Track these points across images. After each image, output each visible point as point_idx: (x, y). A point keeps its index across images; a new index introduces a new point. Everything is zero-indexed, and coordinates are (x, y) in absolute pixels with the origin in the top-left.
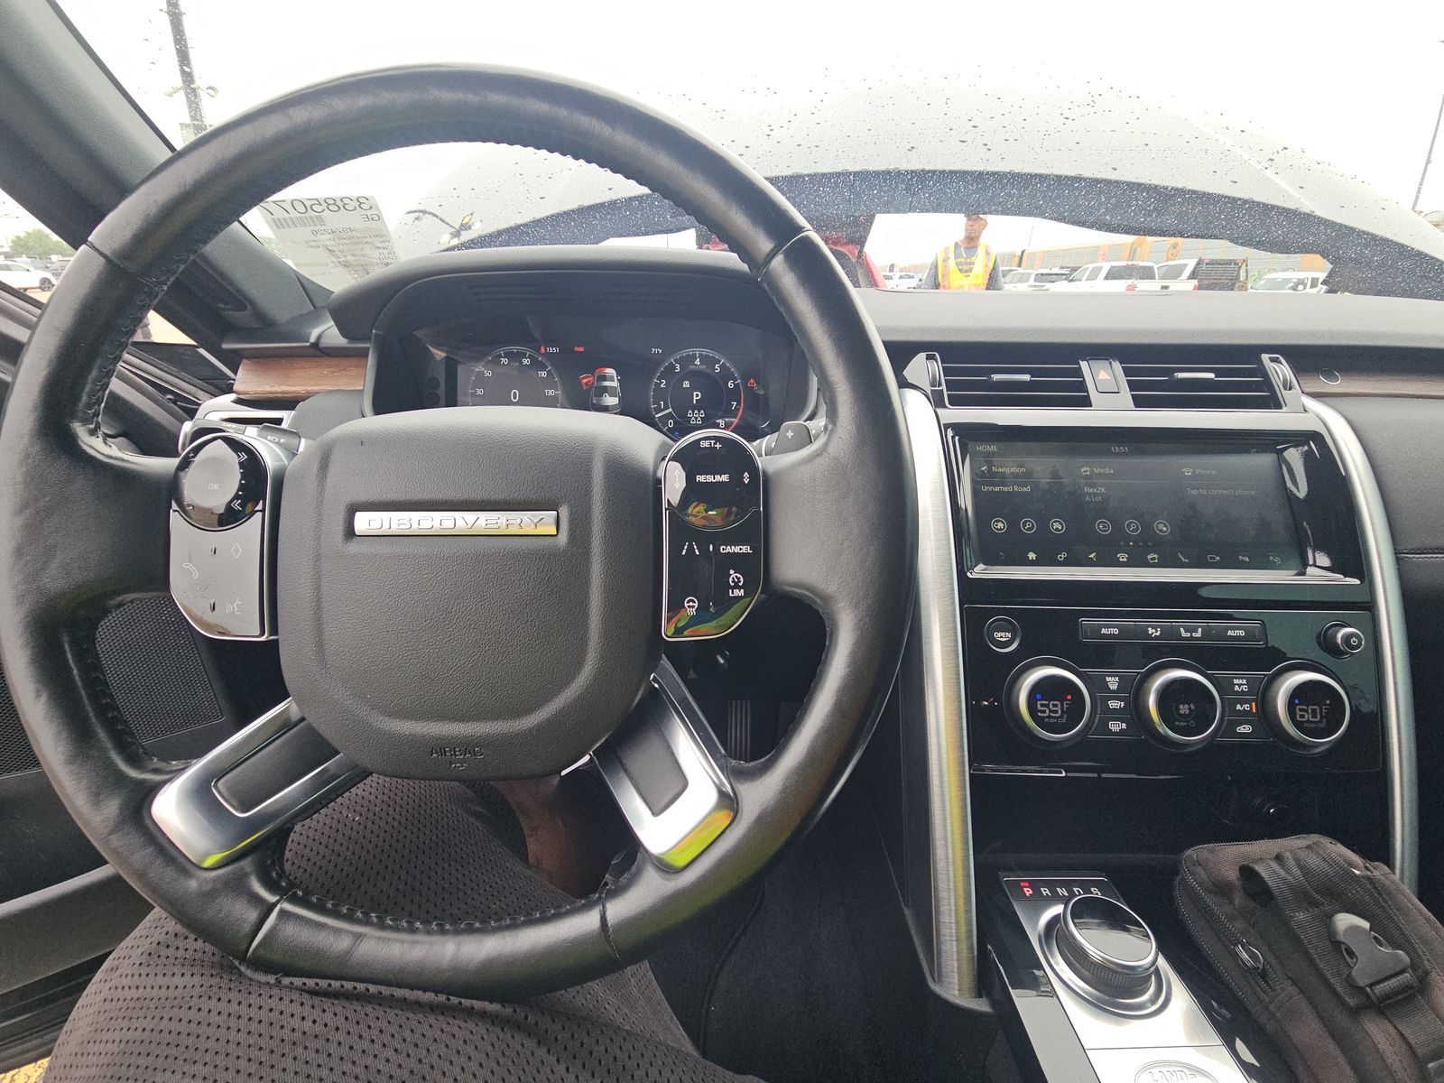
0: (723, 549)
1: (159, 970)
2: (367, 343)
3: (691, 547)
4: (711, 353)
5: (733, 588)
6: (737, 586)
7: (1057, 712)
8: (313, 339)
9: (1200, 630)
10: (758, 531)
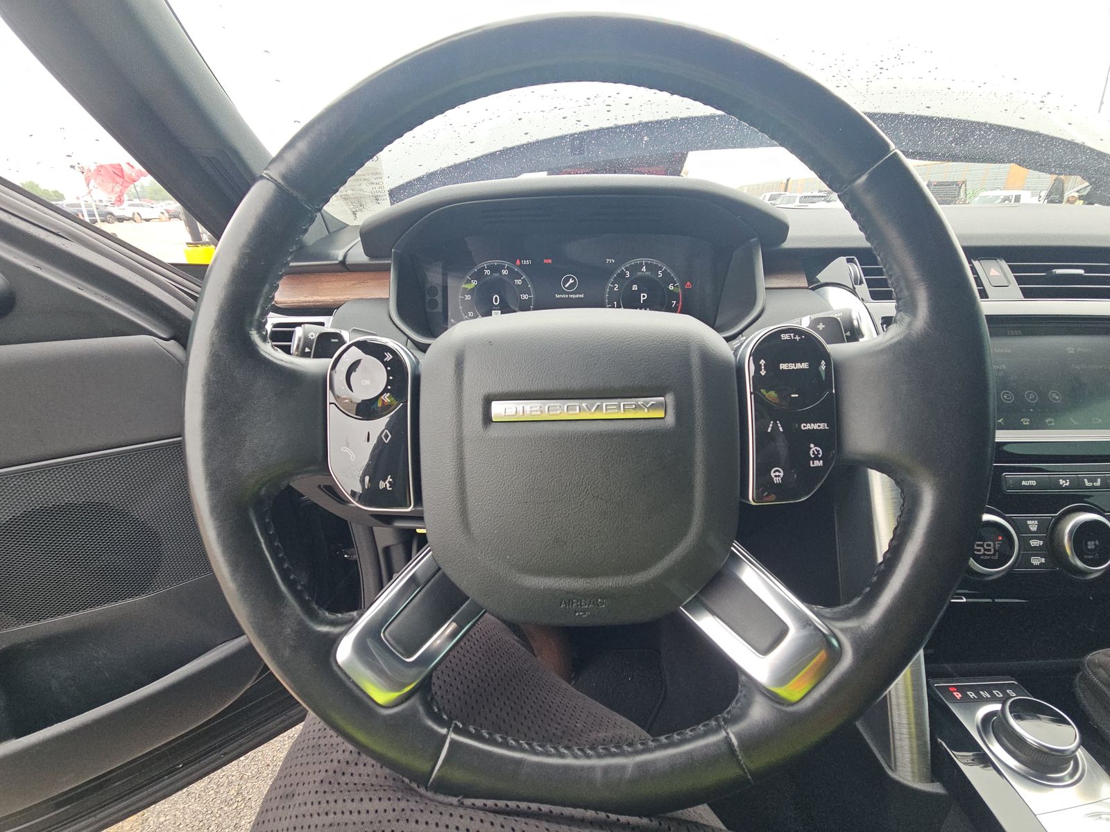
0: (804, 427)
1: (346, 796)
2: (389, 260)
3: (775, 425)
4: (655, 262)
5: (814, 459)
6: (816, 458)
7: (989, 550)
8: (340, 258)
9: (1099, 480)
10: (833, 411)
